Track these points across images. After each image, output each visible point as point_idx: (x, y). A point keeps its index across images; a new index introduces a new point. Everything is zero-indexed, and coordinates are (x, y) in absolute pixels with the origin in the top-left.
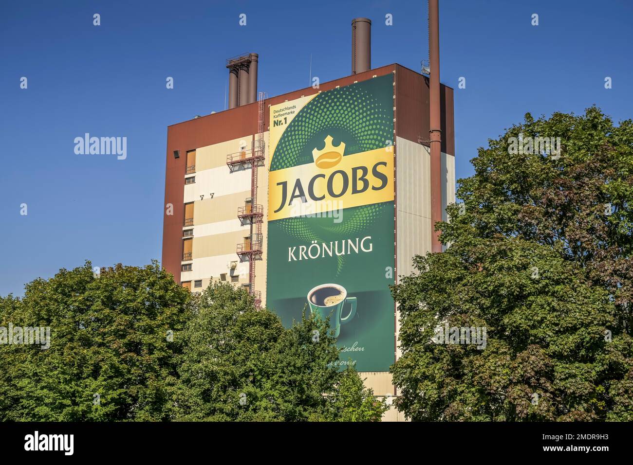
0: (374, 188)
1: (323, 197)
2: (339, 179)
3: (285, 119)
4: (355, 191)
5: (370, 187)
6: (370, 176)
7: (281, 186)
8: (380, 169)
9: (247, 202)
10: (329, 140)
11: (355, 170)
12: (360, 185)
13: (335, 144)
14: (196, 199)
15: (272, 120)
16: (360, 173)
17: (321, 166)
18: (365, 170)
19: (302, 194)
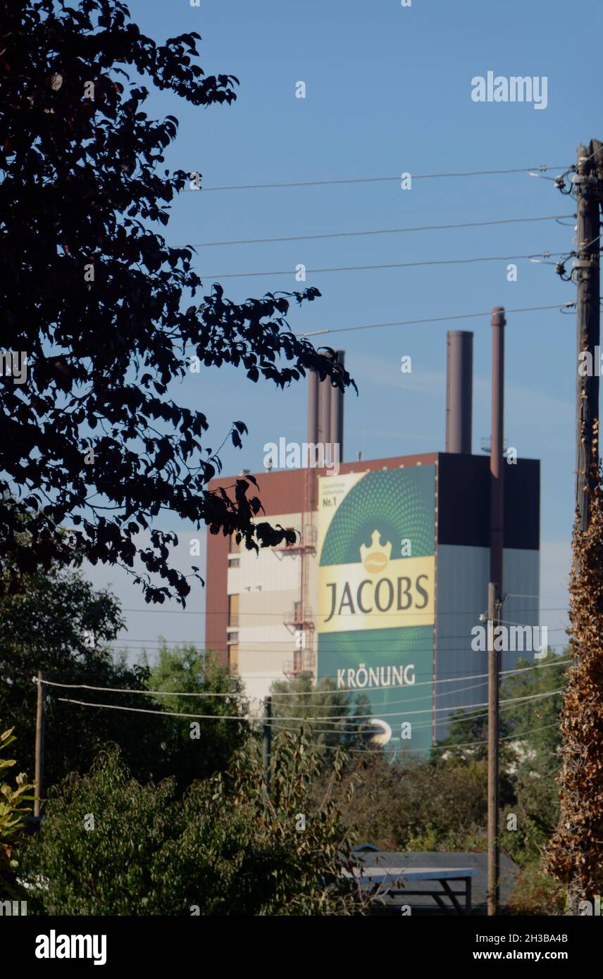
0: (417, 607)
1: (370, 610)
2: (385, 588)
3: (335, 499)
4: (400, 607)
5: (413, 605)
6: (413, 591)
7: (331, 588)
8: (423, 583)
9: (296, 604)
10: (376, 536)
11: (400, 580)
13: (383, 543)
14: (242, 591)
15: (321, 497)
19: (350, 604)
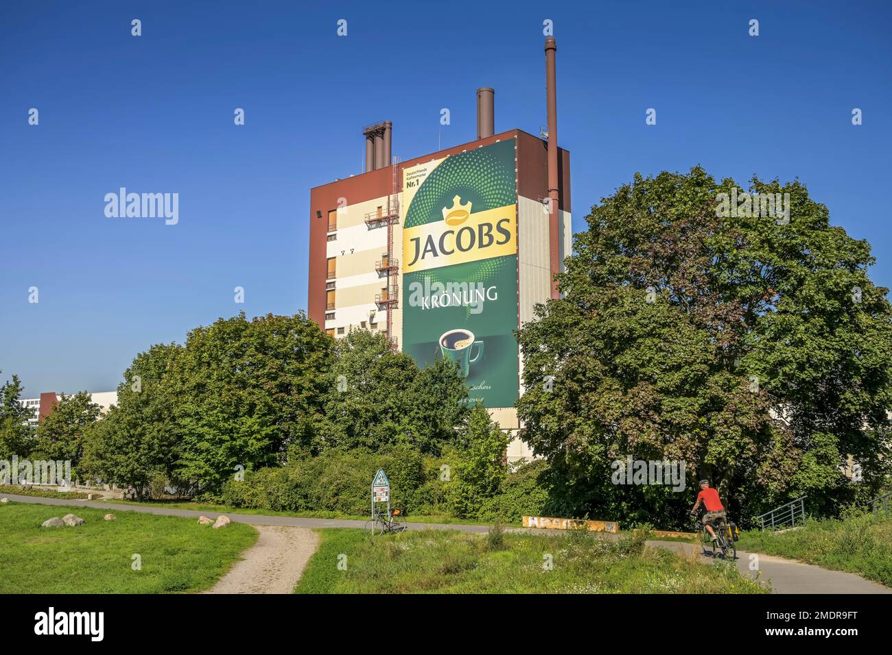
0: (498, 243)
2: (466, 234)
3: (417, 181)
4: (481, 245)
6: (494, 232)
8: (504, 225)
9: (384, 257)
10: (457, 199)
11: (481, 227)
12: (486, 240)
13: (463, 203)
14: (338, 254)
15: (405, 182)
16: (485, 229)
17: (451, 223)
18: (490, 226)
